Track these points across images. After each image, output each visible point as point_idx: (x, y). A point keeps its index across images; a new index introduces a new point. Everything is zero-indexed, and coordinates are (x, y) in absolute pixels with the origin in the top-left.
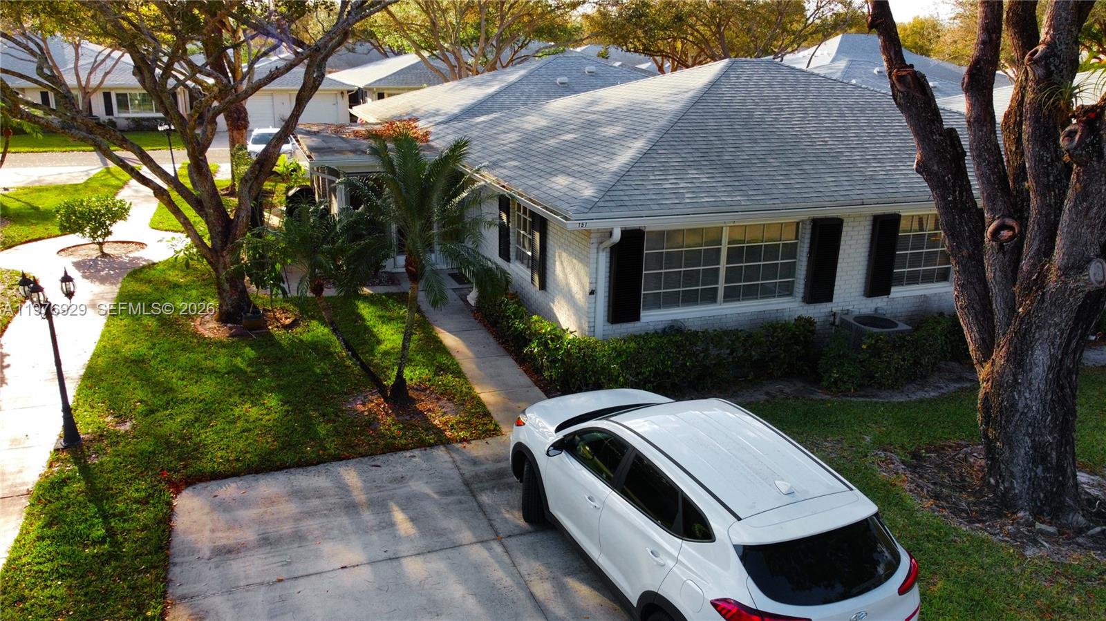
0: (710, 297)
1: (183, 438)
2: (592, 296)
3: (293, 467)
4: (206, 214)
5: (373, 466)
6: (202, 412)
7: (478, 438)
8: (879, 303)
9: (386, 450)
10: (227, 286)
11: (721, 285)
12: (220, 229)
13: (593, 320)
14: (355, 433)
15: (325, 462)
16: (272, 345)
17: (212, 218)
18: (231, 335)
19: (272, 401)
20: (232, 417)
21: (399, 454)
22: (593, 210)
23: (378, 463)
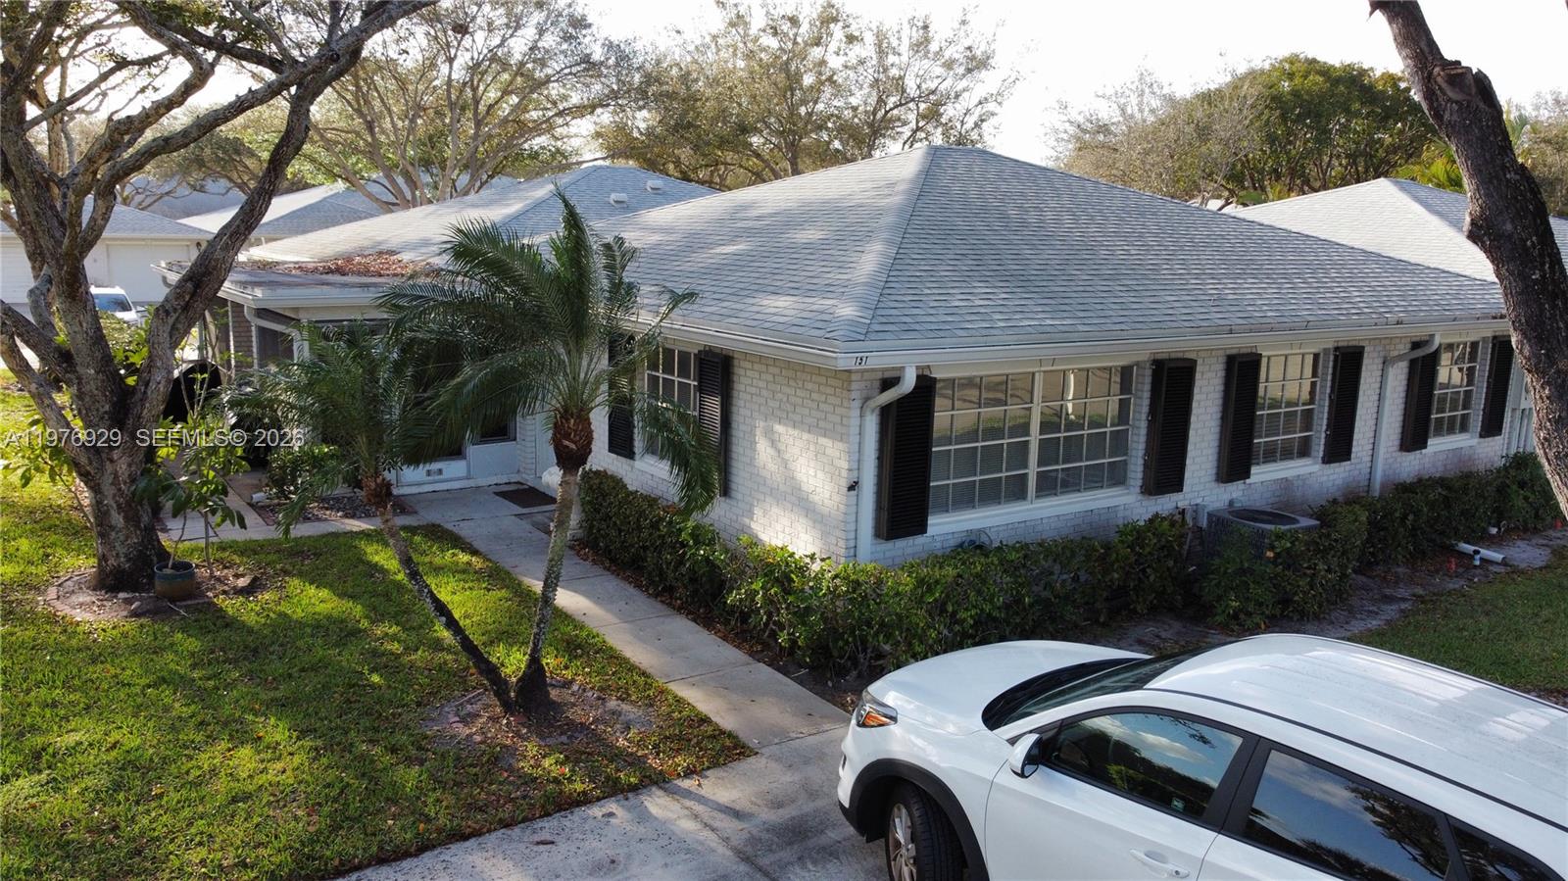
0: (1017, 490)
1: (95, 830)
2: (852, 492)
3: (369, 865)
4: (79, 378)
5: (538, 843)
6: (122, 769)
7: (714, 765)
8: (1235, 491)
9: (550, 808)
10: (117, 519)
11: (1033, 470)
12: (107, 407)
13: (852, 535)
14: (475, 781)
15: (434, 847)
16: (227, 625)
17: (91, 387)
18: (135, 614)
19: (276, 731)
20: (195, 773)
21: (580, 812)
22: (870, 336)
23: (545, 836)
